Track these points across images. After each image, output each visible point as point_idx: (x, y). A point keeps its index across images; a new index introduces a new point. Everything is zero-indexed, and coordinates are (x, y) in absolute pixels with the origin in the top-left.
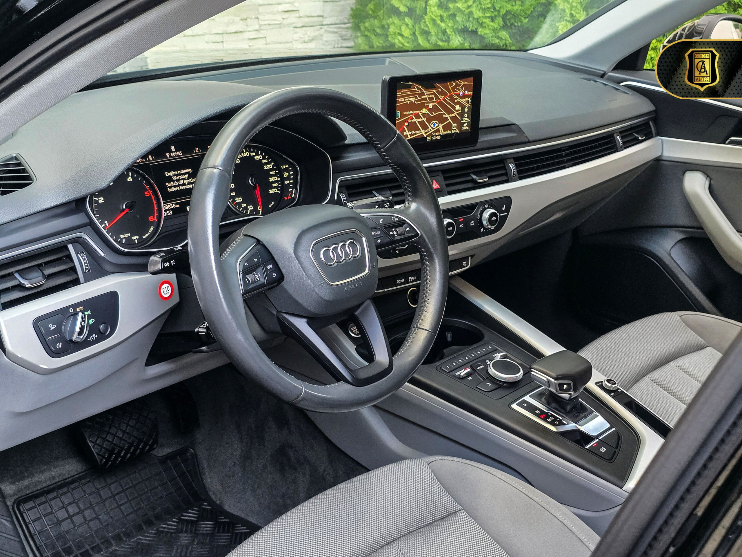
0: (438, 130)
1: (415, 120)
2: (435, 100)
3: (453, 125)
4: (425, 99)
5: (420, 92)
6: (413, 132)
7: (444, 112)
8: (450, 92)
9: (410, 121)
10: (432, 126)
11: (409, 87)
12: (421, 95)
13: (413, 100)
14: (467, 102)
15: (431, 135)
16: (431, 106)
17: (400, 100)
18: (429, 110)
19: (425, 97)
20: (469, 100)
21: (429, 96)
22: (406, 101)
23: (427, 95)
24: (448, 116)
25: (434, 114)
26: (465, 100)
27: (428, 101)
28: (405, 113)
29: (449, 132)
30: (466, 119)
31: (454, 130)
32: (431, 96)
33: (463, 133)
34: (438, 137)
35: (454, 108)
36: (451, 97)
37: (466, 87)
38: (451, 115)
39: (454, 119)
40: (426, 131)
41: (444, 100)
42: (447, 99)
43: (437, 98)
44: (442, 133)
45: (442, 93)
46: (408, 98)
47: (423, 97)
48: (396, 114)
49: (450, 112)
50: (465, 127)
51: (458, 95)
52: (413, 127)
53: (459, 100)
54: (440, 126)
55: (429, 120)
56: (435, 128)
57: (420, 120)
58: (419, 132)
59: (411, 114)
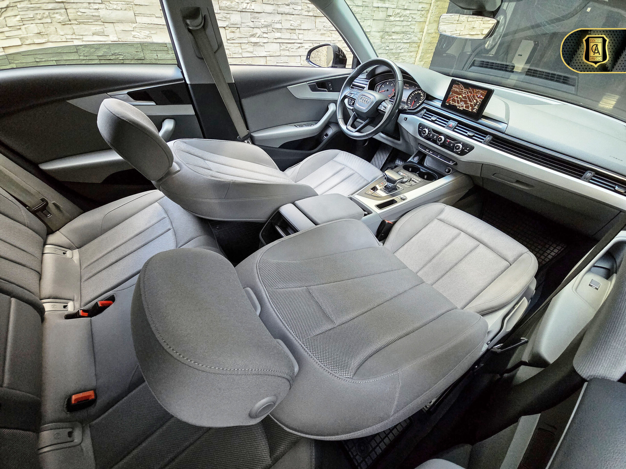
0: (463, 107)
1: (456, 98)
2: (466, 94)
3: (470, 107)
4: (463, 92)
6: (453, 103)
7: (468, 100)
8: (474, 93)
9: (453, 97)
10: (461, 103)
11: (459, 84)
12: (462, 89)
13: (458, 90)
14: (480, 101)
15: (459, 107)
16: (464, 95)
17: (453, 88)
18: (463, 97)
20: (481, 100)
21: (465, 91)
25: (464, 99)
26: (479, 99)
28: (453, 94)
29: (467, 109)
30: (476, 107)
31: (470, 109)
33: (472, 112)
34: (462, 109)
35: (473, 101)
36: (474, 95)
37: (482, 94)
38: (470, 103)
39: (471, 105)
40: (458, 104)
42: (472, 95)
43: (468, 93)
44: (464, 108)
45: (470, 92)
46: (456, 89)
48: (450, 93)
49: (471, 101)
50: (474, 111)
51: (477, 96)
52: (454, 100)
54: (464, 105)
55: (461, 101)
56: (462, 105)
57: (458, 99)
58: (455, 103)
59: (455, 95)
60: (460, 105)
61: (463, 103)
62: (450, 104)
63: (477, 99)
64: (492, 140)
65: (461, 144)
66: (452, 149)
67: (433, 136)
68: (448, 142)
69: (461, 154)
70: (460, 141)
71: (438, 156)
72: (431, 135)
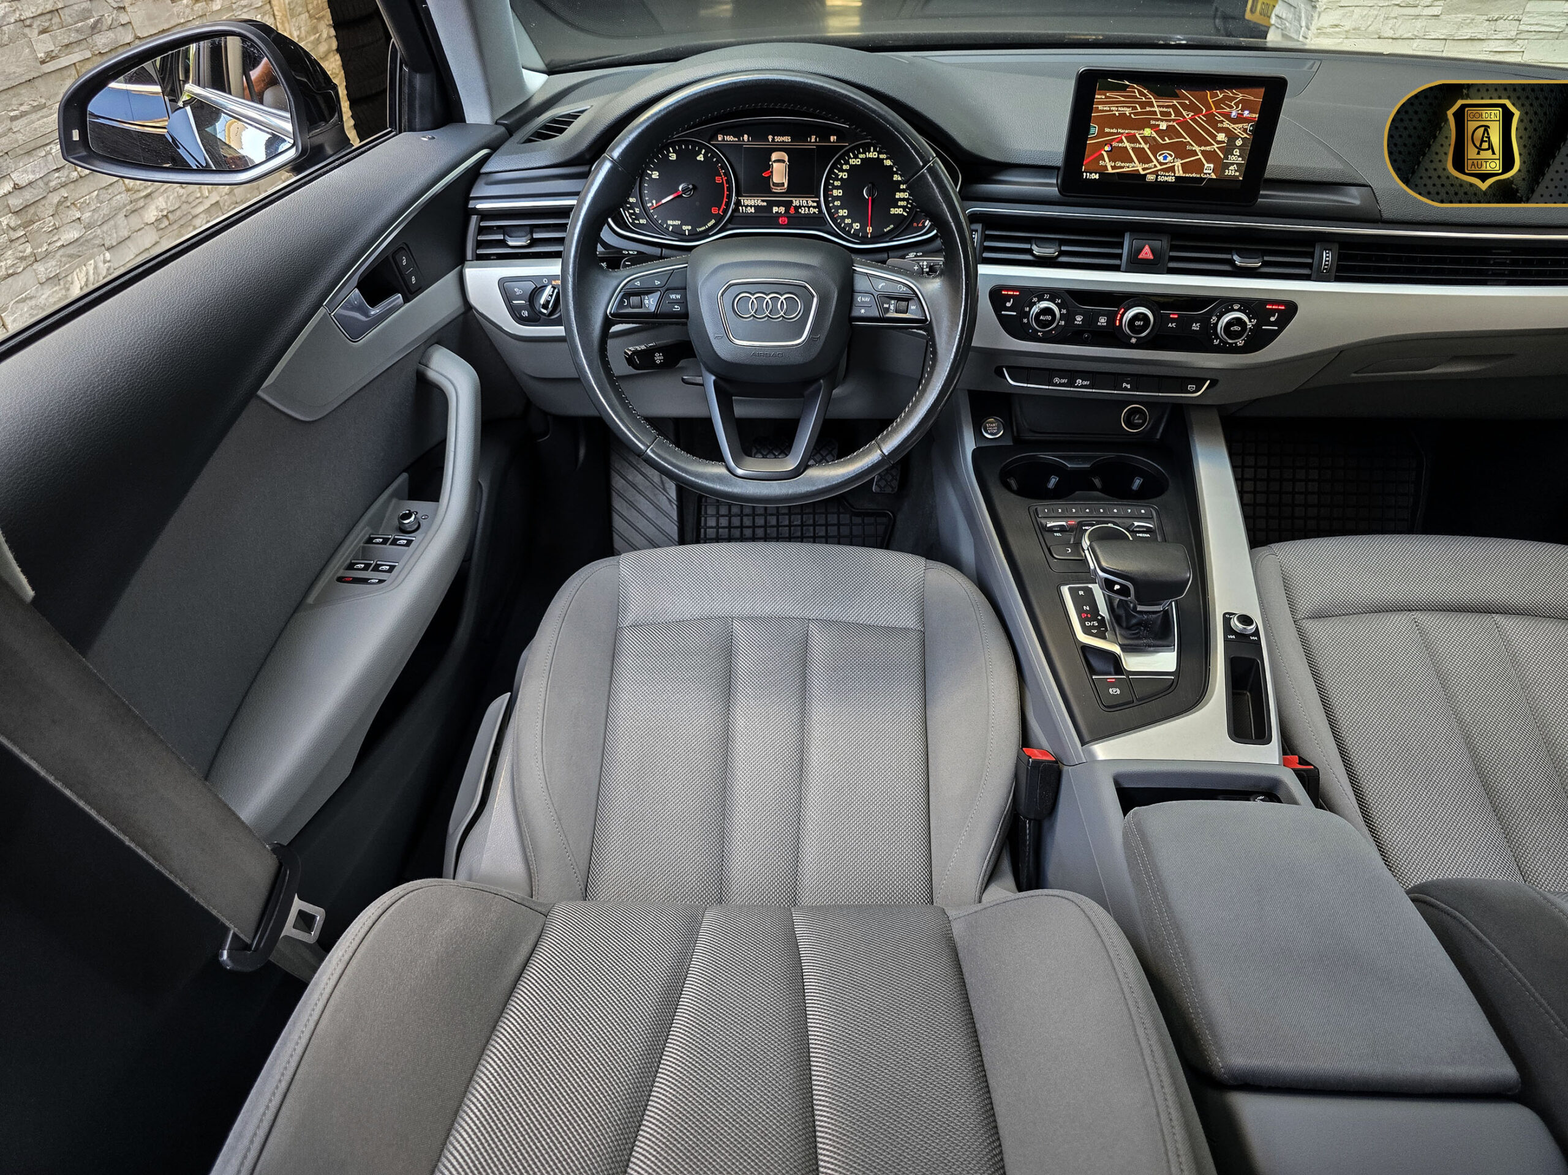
0: (1172, 169)
1: (1127, 144)
3: (1206, 165)
4: (1155, 113)
5: (1144, 100)
6: (1119, 164)
7: (1189, 140)
8: (1209, 108)
9: (1114, 144)
10: (1161, 158)
11: (1123, 88)
12: (1144, 105)
13: (1128, 111)
14: (1245, 130)
15: (1156, 173)
16: (1163, 126)
17: (1100, 107)
19: (1152, 109)
20: (1248, 126)
22: (1113, 110)
23: (1158, 106)
24: (1197, 148)
25: (1168, 141)
26: (1240, 126)
27: (1159, 116)
28: (1107, 130)
29: (1194, 175)
30: (1235, 159)
31: (1206, 173)
32: (1165, 110)
33: (1224, 180)
34: (1169, 179)
35: (1214, 137)
37: (1246, 105)
38: (1203, 148)
40: (1146, 166)
41: (1194, 119)
42: (1201, 118)
45: (1191, 108)
47: (1148, 109)
48: (1089, 130)
49: (1201, 142)
51: (1227, 116)
52: (1118, 154)
53: (1226, 124)
54: (1178, 163)
55: (1156, 148)
56: (1166, 163)
57: (1138, 145)
58: (1131, 165)
59: (1119, 133)
60: (1155, 166)
61: (1168, 158)
62: (1104, 173)
63: (1231, 126)
64: (1341, 257)
65: (1239, 310)
66: (1203, 342)
67: (1091, 318)
68: (1173, 320)
69: (1251, 347)
70: (1225, 303)
71: (1124, 385)
72: (1079, 318)
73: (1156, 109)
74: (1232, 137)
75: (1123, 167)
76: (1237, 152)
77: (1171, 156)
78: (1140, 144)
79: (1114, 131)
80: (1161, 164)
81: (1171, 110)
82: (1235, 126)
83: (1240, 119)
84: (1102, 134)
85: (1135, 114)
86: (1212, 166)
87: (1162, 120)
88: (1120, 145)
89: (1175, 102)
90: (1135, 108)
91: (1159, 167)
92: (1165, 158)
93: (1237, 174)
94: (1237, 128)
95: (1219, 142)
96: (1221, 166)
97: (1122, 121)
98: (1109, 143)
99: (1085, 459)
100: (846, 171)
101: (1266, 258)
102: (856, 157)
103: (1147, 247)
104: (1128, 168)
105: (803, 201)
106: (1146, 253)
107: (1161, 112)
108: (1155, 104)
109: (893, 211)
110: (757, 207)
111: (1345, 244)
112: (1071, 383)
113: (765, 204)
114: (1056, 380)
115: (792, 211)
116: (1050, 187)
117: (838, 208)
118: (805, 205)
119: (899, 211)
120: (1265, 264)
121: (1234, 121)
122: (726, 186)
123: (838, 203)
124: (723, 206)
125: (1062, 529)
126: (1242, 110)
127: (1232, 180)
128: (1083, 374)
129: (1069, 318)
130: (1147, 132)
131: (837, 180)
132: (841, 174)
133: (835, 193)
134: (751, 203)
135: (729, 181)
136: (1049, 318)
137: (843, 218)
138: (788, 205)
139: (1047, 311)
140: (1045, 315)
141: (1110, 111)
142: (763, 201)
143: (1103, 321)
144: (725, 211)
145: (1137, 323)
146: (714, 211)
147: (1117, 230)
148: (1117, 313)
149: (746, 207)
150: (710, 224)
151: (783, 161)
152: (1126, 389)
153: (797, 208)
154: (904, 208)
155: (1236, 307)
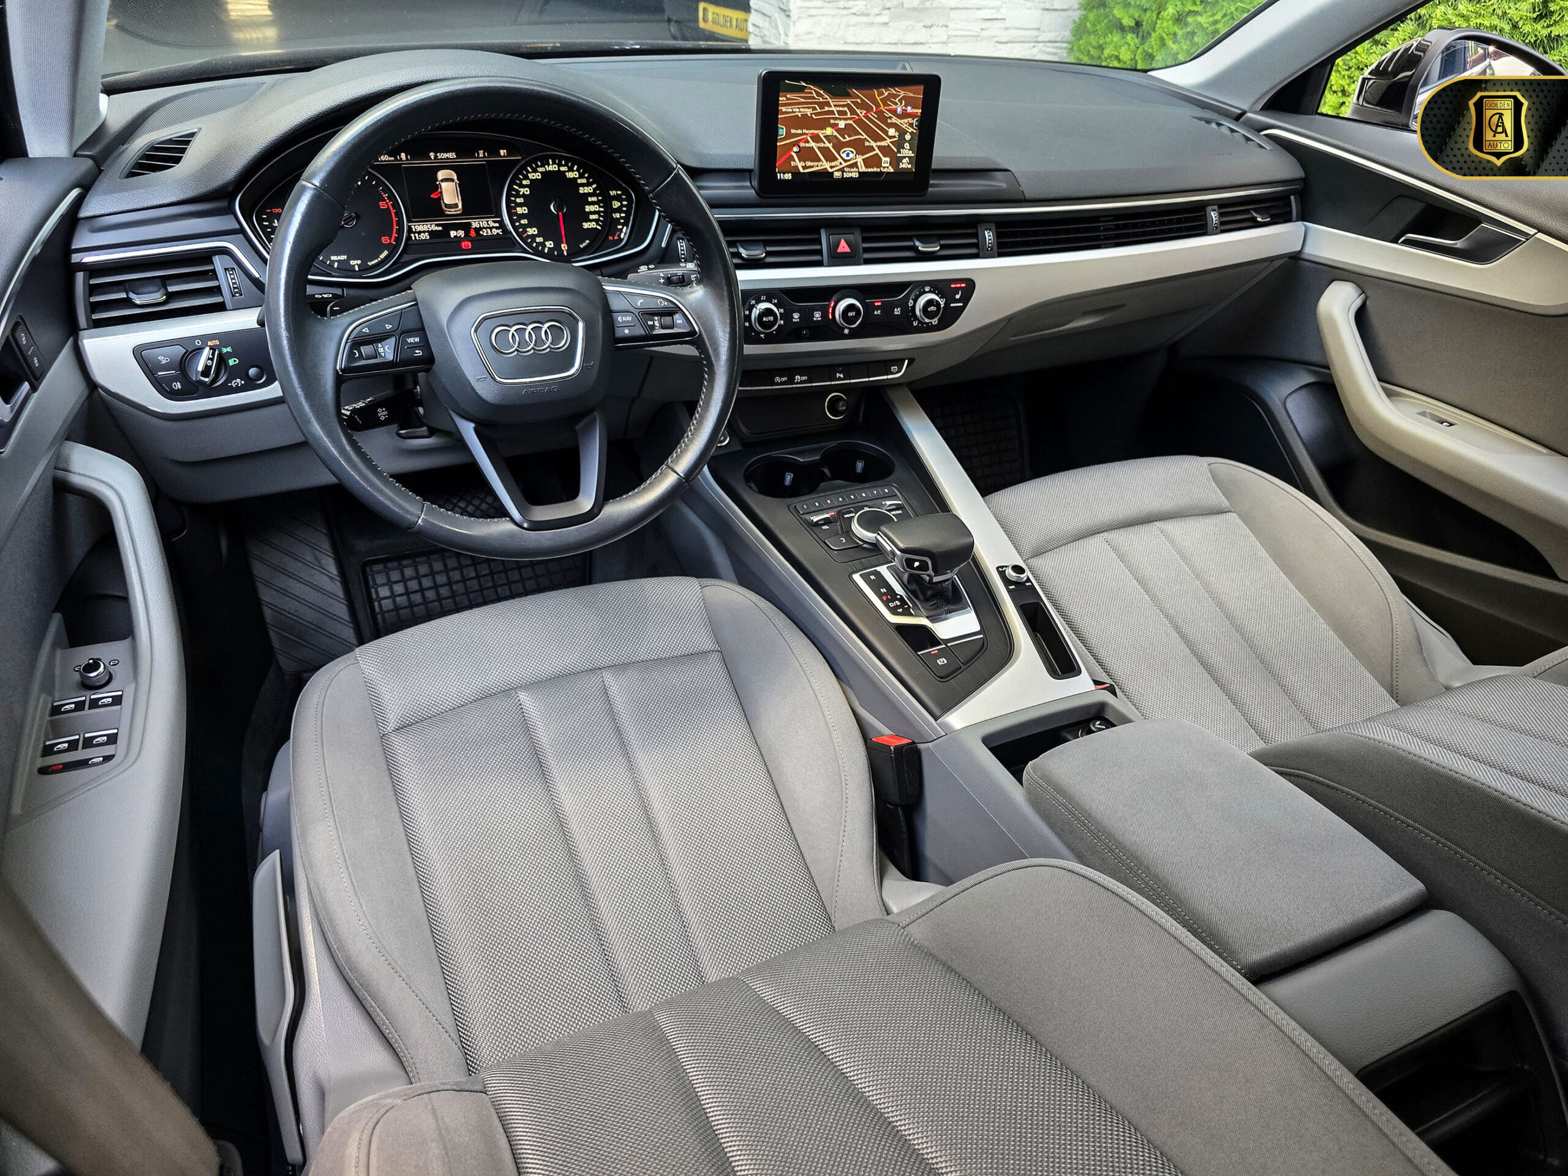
0: (855, 165)
1: (812, 144)
2: (849, 115)
3: (884, 159)
4: (832, 112)
5: (822, 100)
6: (809, 164)
7: (865, 136)
8: (878, 106)
9: (802, 145)
10: (844, 156)
11: (801, 89)
12: (822, 105)
13: (809, 112)
14: (911, 125)
15: (842, 170)
16: (842, 124)
17: (784, 109)
18: (839, 130)
19: (830, 109)
20: (914, 122)
21: (838, 109)
22: (795, 112)
23: (835, 106)
24: (873, 144)
25: (848, 139)
26: (906, 121)
27: (837, 116)
28: (793, 131)
29: (875, 170)
30: (907, 152)
31: (884, 167)
32: (841, 109)
33: (900, 173)
34: (855, 175)
35: (886, 133)
36: (881, 116)
37: (908, 101)
38: (879, 144)
39: (885, 150)
40: (833, 164)
41: (866, 116)
42: (873, 116)
43: (853, 112)
44: (863, 169)
45: (863, 106)
46: (799, 108)
47: (827, 109)
48: (777, 132)
49: (877, 138)
50: (905, 164)
51: (894, 112)
52: (807, 154)
53: (894, 120)
54: (860, 159)
55: (839, 146)
56: (850, 160)
57: (822, 145)
58: (820, 163)
59: (805, 134)
60: (841, 164)
61: (849, 154)
62: (796, 174)
63: (898, 121)
64: (999, 235)
65: (930, 292)
66: (904, 325)
67: (807, 314)
68: (878, 308)
69: (944, 325)
70: (918, 286)
71: (838, 375)
72: (796, 316)
73: (833, 108)
74: (902, 132)
75: (812, 167)
76: (907, 146)
77: (853, 153)
78: (824, 143)
79: (799, 131)
80: (845, 161)
81: (846, 109)
82: (902, 121)
83: (905, 115)
84: (789, 135)
85: (816, 114)
86: (888, 159)
87: (840, 119)
88: (807, 145)
89: (849, 101)
90: (814, 109)
91: (844, 164)
92: (848, 155)
93: (910, 166)
94: (904, 123)
95: (891, 137)
96: (896, 161)
97: (804, 122)
98: (796, 144)
99: (812, 451)
100: (526, 186)
101: (942, 242)
102: (535, 171)
103: (843, 241)
104: (816, 167)
105: (483, 223)
106: (844, 247)
107: (838, 111)
108: (831, 103)
109: (586, 225)
110: (431, 233)
111: (1001, 224)
112: (791, 381)
113: (440, 228)
114: (777, 379)
115: (473, 234)
116: (746, 190)
117: (525, 227)
118: (486, 226)
119: (593, 225)
120: (943, 247)
121: (900, 117)
122: (393, 211)
123: (524, 222)
124: (395, 235)
125: (827, 521)
126: (906, 106)
127: (905, 172)
128: (801, 371)
129: (787, 316)
130: (829, 131)
131: (520, 196)
132: (522, 191)
133: (520, 210)
134: (423, 229)
135: (396, 205)
136: (771, 318)
137: (533, 237)
138: (466, 227)
139: (768, 312)
140: (767, 316)
141: (793, 112)
142: (437, 225)
143: (817, 316)
144: (398, 240)
145: (850, 314)
146: (385, 240)
147: (812, 228)
148: (829, 306)
149: (420, 233)
150: (382, 256)
151: (453, 180)
152: (840, 379)
153: (478, 230)
154: (597, 221)
155: (927, 289)
